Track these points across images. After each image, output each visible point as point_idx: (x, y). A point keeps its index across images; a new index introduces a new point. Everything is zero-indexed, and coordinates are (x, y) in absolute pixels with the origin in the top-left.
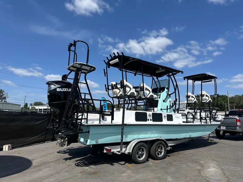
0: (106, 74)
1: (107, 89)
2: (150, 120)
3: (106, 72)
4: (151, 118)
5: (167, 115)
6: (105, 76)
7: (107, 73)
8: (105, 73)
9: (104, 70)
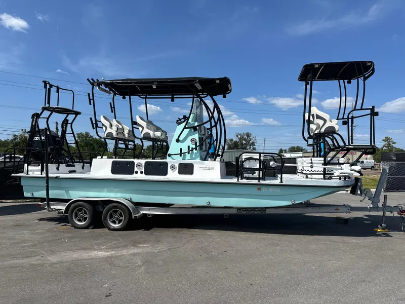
0: (92, 101)
1: (94, 125)
2: (139, 172)
3: (91, 98)
4: (143, 170)
5: (180, 165)
6: (90, 104)
7: (93, 99)
8: (90, 100)
9: (89, 94)
